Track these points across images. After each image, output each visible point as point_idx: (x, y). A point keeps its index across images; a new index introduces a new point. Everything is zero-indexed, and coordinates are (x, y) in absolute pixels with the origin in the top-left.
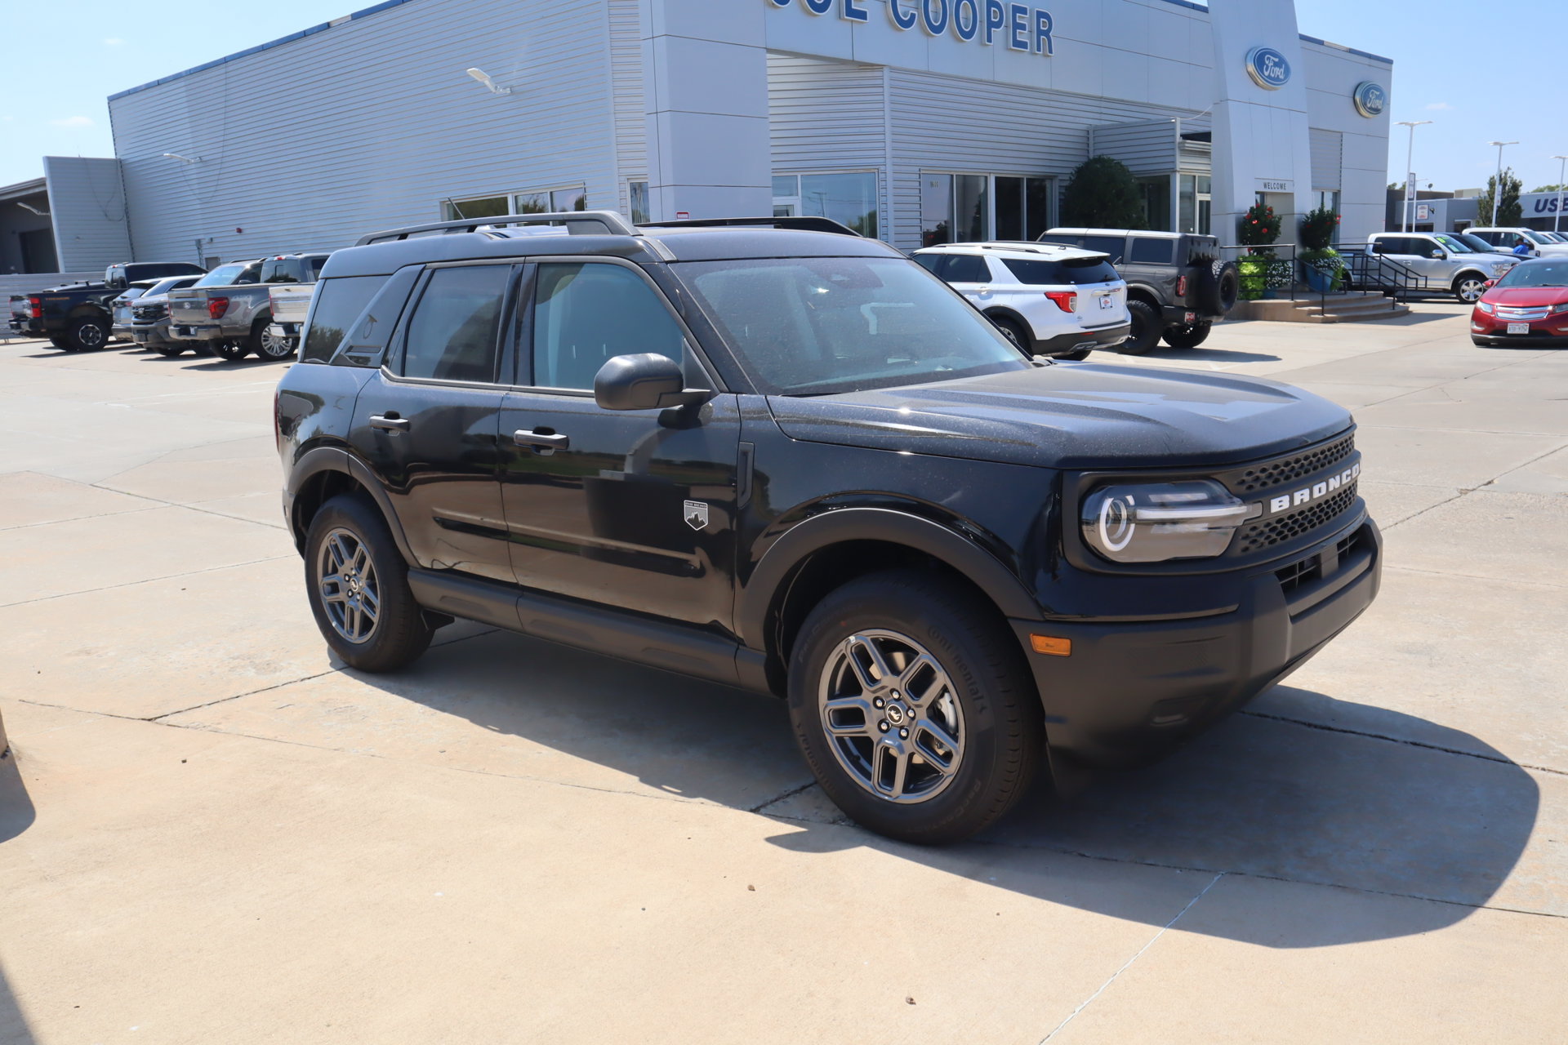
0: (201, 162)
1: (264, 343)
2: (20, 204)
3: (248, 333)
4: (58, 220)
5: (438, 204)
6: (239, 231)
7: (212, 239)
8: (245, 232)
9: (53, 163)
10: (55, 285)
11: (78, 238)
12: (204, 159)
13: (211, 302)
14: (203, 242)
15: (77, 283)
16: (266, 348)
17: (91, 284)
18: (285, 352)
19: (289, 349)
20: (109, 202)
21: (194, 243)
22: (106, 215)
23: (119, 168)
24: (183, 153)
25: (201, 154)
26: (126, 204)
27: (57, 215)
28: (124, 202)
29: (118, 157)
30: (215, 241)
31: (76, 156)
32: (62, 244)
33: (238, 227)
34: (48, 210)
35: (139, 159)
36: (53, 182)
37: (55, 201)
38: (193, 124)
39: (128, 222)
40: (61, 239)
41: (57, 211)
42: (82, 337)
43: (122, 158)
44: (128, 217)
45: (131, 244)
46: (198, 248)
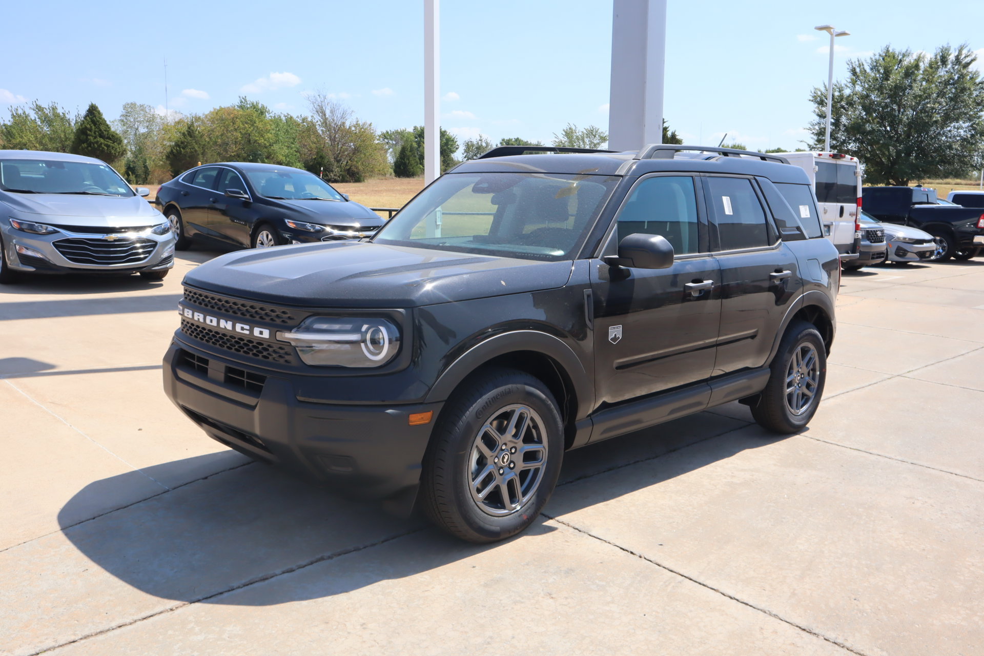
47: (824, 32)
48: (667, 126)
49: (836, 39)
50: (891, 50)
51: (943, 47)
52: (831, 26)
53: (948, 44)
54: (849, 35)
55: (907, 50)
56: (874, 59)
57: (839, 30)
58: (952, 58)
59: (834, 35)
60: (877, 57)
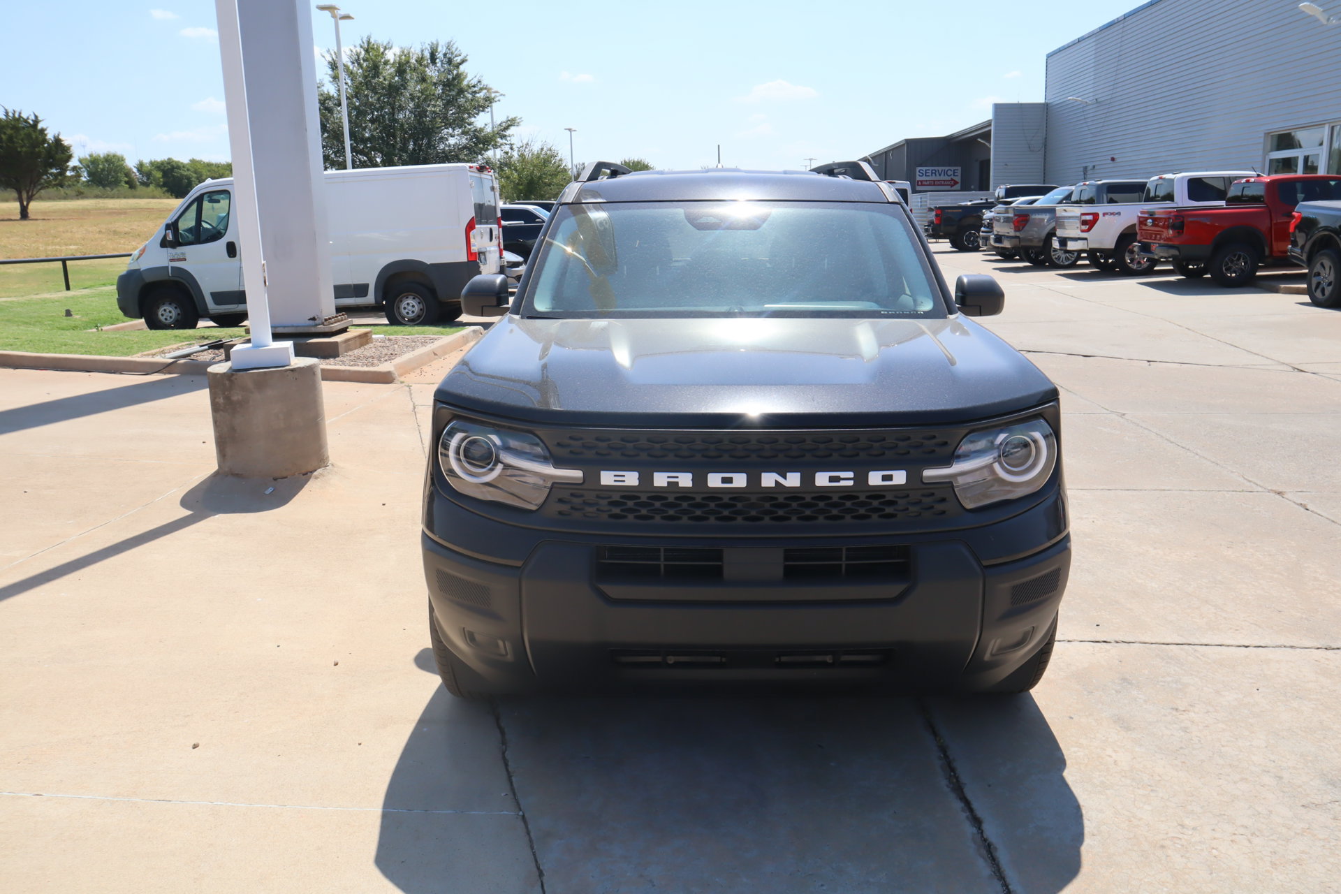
0: (1097, 103)
1: (1053, 254)
2: (979, 140)
3: (1041, 244)
4: (995, 151)
5: (1262, 135)
6: (1113, 159)
7: (1094, 167)
8: (1117, 160)
9: (998, 108)
10: (966, 200)
11: (1006, 165)
12: (1099, 100)
13: (1016, 218)
14: (1089, 169)
15: (982, 199)
16: (1054, 257)
17: (989, 200)
18: (1070, 262)
19: (1073, 259)
20: (1033, 137)
21: (1082, 169)
22: (1029, 147)
23: (1046, 110)
24: (1083, 97)
25: (1096, 97)
26: (1046, 138)
27: (995, 148)
28: (1044, 137)
29: (1047, 101)
30: (1096, 168)
31: (1016, 102)
32: (994, 169)
33: (1112, 156)
34: (990, 142)
35: (1061, 101)
36: (996, 123)
37: (995, 137)
38: (1097, 76)
39: (1045, 152)
40: (994, 166)
41: (995, 144)
42: (966, 240)
43: (1049, 102)
44: (1045, 148)
45: (1044, 170)
46: (1085, 174)
47: (327, 13)
48: (45, 127)
49: (341, 22)
50: (372, 41)
51: (432, 43)
52: (337, 7)
53: (437, 40)
54: (353, 18)
55: (389, 43)
56: (354, 51)
57: (342, 12)
58: (440, 55)
59: (338, 17)
60: (358, 49)
